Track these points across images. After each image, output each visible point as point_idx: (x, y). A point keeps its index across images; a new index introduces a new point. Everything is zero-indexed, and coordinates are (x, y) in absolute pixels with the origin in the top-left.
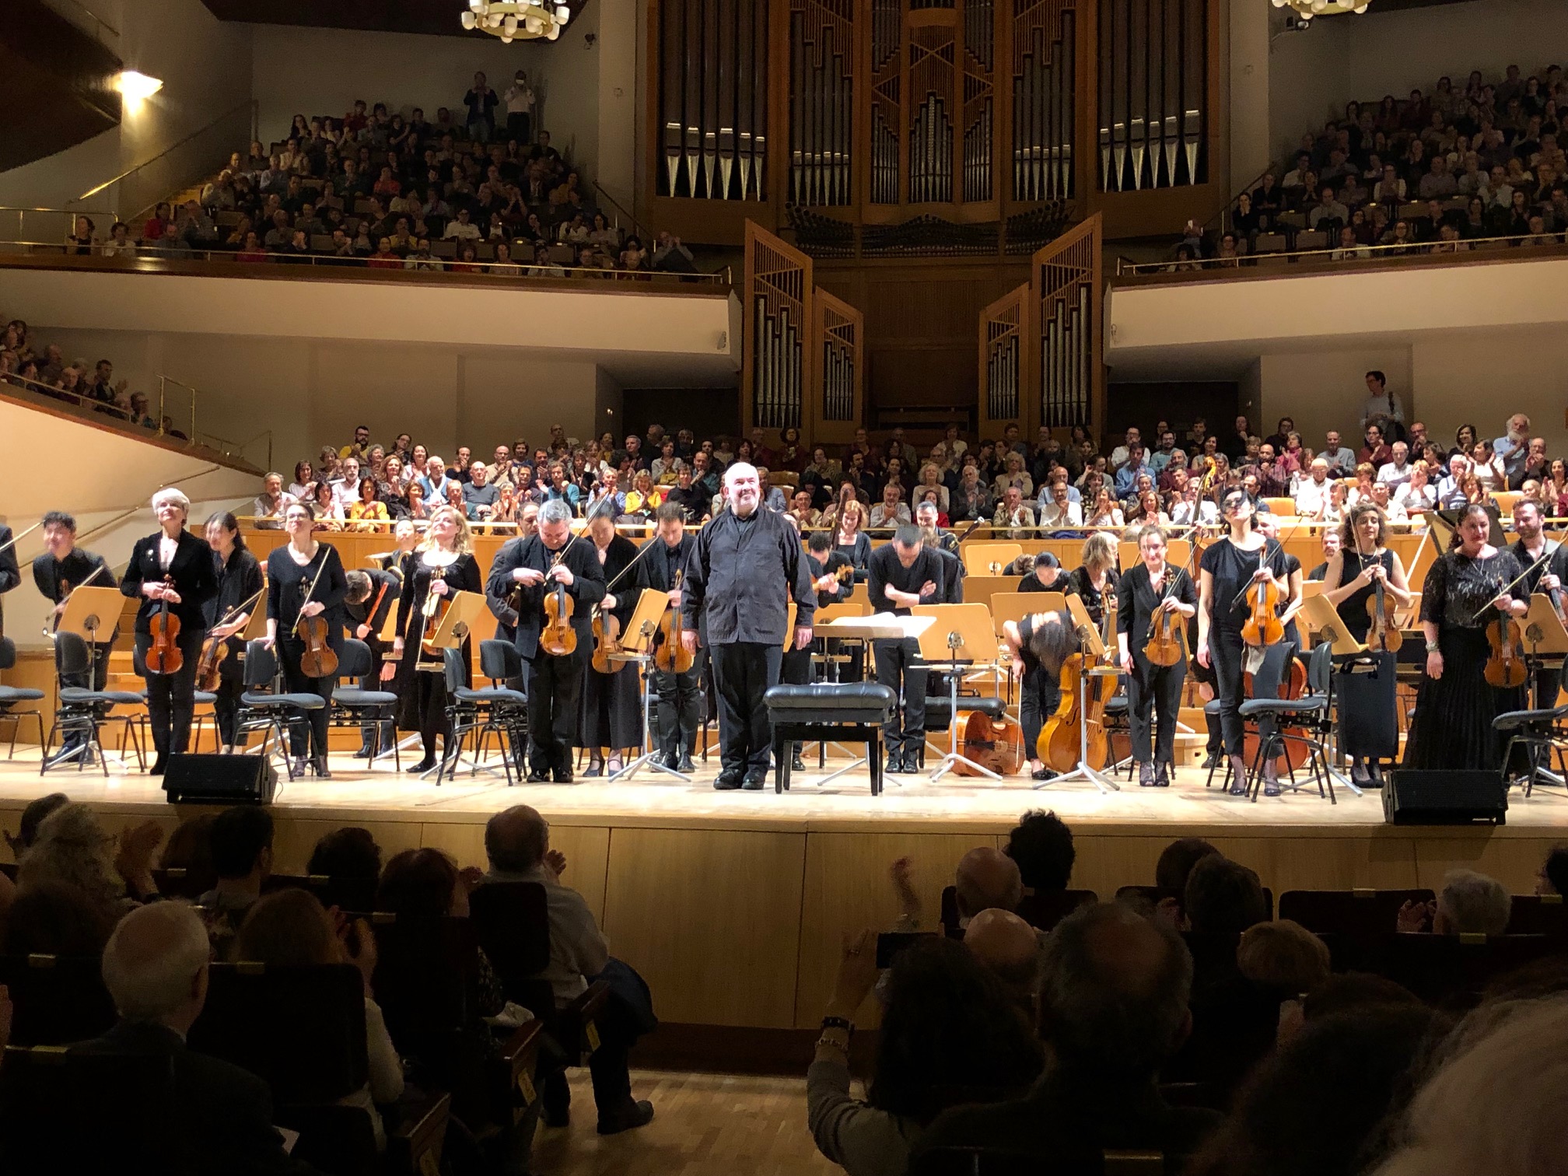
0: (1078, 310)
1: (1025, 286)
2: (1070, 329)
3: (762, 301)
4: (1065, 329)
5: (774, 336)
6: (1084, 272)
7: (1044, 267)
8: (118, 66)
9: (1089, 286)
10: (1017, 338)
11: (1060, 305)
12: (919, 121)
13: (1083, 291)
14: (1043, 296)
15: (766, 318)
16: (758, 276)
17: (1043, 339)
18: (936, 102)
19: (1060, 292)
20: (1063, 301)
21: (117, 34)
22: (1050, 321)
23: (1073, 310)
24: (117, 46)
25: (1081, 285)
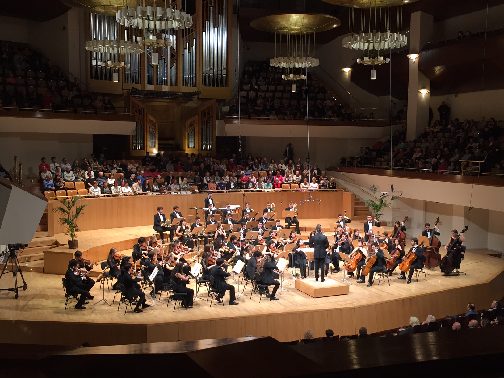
0: (210, 123)
1: (197, 116)
2: (208, 127)
4: (207, 127)
5: (137, 126)
6: (211, 114)
7: (202, 111)
9: (212, 117)
10: (194, 128)
11: (205, 121)
13: (211, 118)
14: (202, 119)
16: (133, 110)
17: (202, 129)
18: (163, 59)
19: (205, 118)
20: (206, 120)
22: (203, 125)
23: (209, 122)
25: (211, 117)
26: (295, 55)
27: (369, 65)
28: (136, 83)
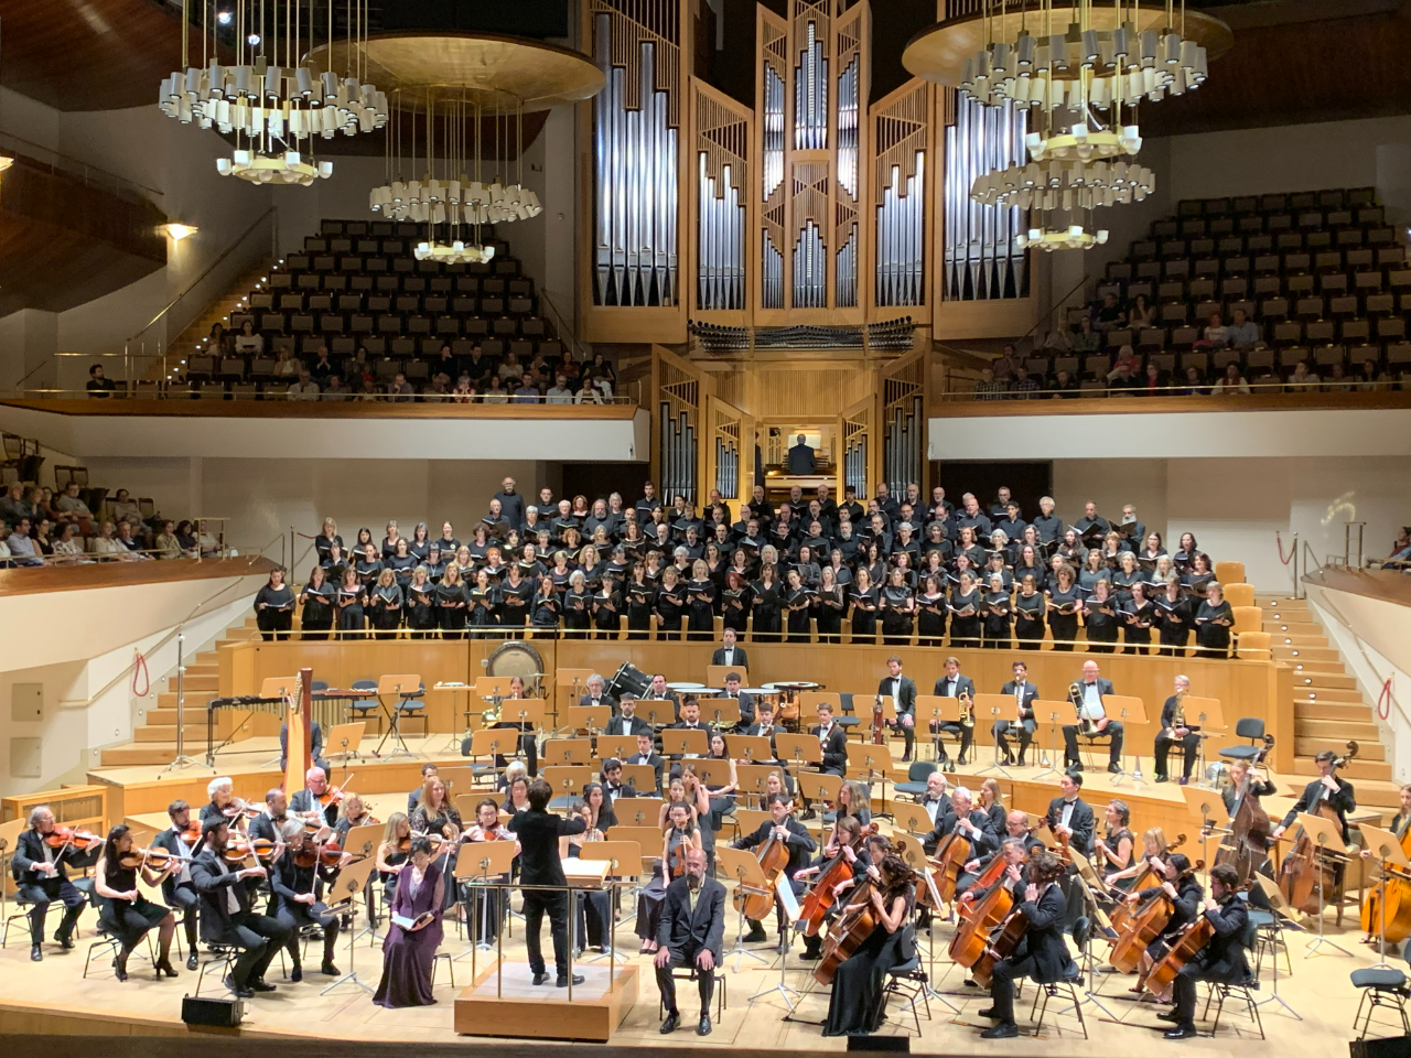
0: (913, 418)
1: (873, 395)
2: (907, 432)
3: (666, 407)
4: (902, 432)
5: (676, 434)
6: (917, 388)
7: (886, 382)
8: (164, 219)
9: (921, 398)
10: (866, 437)
11: (899, 411)
12: (800, 241)
13: (917, 402)
14: (886, 406)
15: (670, 420)
16: (663, 388)
17: (887, 439)
18: (814, 226)
19: (899, 402)
20: (901, 409)
21: (162, 194)
22: (891, 426)
23: (909, 417)
24: (163, 204)
25: (916, 397)
28: (731, 307)
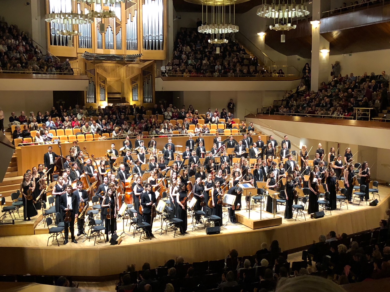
4: (147, 83)
5: (89, 83)
6: (151, 72)
7: (143, 70)
9: (152, 75)
10: (137, 84)
12: (106, 31)
14: (143, 76)
16: (86, 70)
17: (143, 85)
18: (110, 27)
19: (146, 76)
20: (147, 78)
22: (144, 82)
23: (149, 80)
26: (219, 23)
27: (279, 31)
28: (88, 48)
